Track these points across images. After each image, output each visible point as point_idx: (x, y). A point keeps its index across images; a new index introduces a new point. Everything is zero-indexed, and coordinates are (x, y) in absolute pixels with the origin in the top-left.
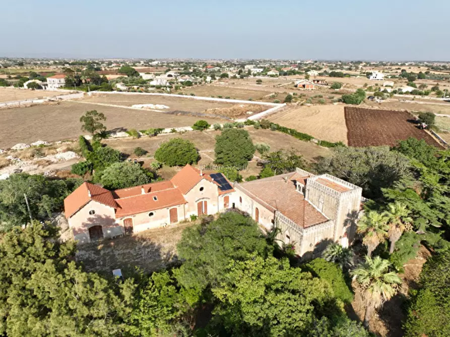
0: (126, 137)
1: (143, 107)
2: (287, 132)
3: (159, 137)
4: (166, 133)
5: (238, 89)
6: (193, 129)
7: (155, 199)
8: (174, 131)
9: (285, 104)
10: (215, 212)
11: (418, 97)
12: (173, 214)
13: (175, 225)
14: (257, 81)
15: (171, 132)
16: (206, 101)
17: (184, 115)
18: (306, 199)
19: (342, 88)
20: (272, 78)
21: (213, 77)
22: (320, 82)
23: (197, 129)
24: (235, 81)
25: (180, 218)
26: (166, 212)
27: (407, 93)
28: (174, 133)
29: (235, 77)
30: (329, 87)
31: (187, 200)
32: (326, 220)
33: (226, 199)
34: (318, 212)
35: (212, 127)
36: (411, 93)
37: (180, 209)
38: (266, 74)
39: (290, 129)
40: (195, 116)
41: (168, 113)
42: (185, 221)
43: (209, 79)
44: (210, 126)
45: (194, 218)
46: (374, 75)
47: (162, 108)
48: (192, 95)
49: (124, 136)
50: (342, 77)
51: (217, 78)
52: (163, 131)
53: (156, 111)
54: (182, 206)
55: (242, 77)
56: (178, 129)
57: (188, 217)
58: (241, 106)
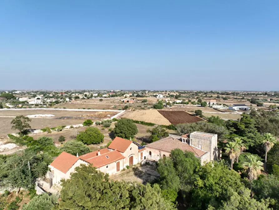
0: (41, 133)
1: (35, 116)
2: (139, 123)
3: (64, 131)
4: (67, 129)
5: (90, 104)
6: (83, 126)
7: (108, 157)
8: (72, 127)
9: (125, 110)
10: (137, 163)
11: (185, 105)
12: (118, 165)
13: (119, 172)
14: (100, 100)
15: (70, 128)
16: (76, 111)
17: (68, 119)
18: (190, 145)
19: (148, 102)
20: (106, 98)
21: (70, 98)
22: (135, 100)
23: (85, 125)
24: (83, 100)
25: (121, 168)
26: (114, 164)
27: (179, 103)
29: (84, 98)
30: (141, 102)
31: (125, 156)
32: (205, 153)
33: (142, 154)
35: (94, 123)
36: (181, 103)
37: (121, 162)
38: (102, 97)
39: (140, 121)
40: (77, 119)
41: (56, 119)
42: (124, 170)
43: (67, 99)
44: (93, 123)
45: (128, 167)
46: (159, 96)
47: (50, 116)
48: (65, 108)
49: (39, 132)
50: (142, 97)
51: (73, 99)
52: (65, 128)
53: (47, 118)
54: (122, 160)
55: (88, 98)
56: (74, 126)
57: (125, 167)
58: (101, 112)
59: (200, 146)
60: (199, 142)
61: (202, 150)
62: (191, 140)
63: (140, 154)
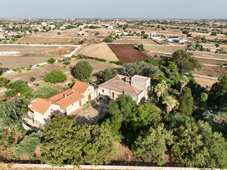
0: (13, 73)
1: (2, 54)
2: (93, 59)
3: (32, 70)
4: (35, 67)
5: (50, 38)
6: (47, 63)
7: (72, 98)
8: (38, 66)
9: (81, 45)
10: (94, 98)
11: (131, 37)
12: (80, 102)
13: (81, 107)
14: (58, 33)
15: (37, 66)
16: (39, 47)
17: (33, 56)
18: (132, 85)
19: (100, 35)
20: (63, 31)
21: (30, 32)
22: (89, 32)
23: (50, 63)
24: (43, 34)
25: (83, 104)
26: (78, 102)
27: (126, 35)
28: (39, 67)
29: (43, 31)
30: (94, 34)
31: (84, 95)
32: (141, 91)
33: (97, 92)
34: (138, 89)
35: (57, 61)
36: (128, 35)
37: (82, 100)
38: (59, 29)
39: (95, 58)
40: (41, 56)
41: (22, 56)
42: (85, 105)
43: (28, 33)
44: (55, 60)
45: (87, 102)
46: (109, 27)
47: (16, 53)
48: (27, 44)
49: (11, 72)
50: (95, 28)
51: (33, 32)
52: (33, 67)
53: (13, 55)
54: (83, 99)
55: (47, 31)
56: (40, 65)
57: (85, 103)
58: (61, 48)
59: (138, 86)
60: (137, 83)
61: (139, 89)
62: (132, 82)
63: (95, 92)
